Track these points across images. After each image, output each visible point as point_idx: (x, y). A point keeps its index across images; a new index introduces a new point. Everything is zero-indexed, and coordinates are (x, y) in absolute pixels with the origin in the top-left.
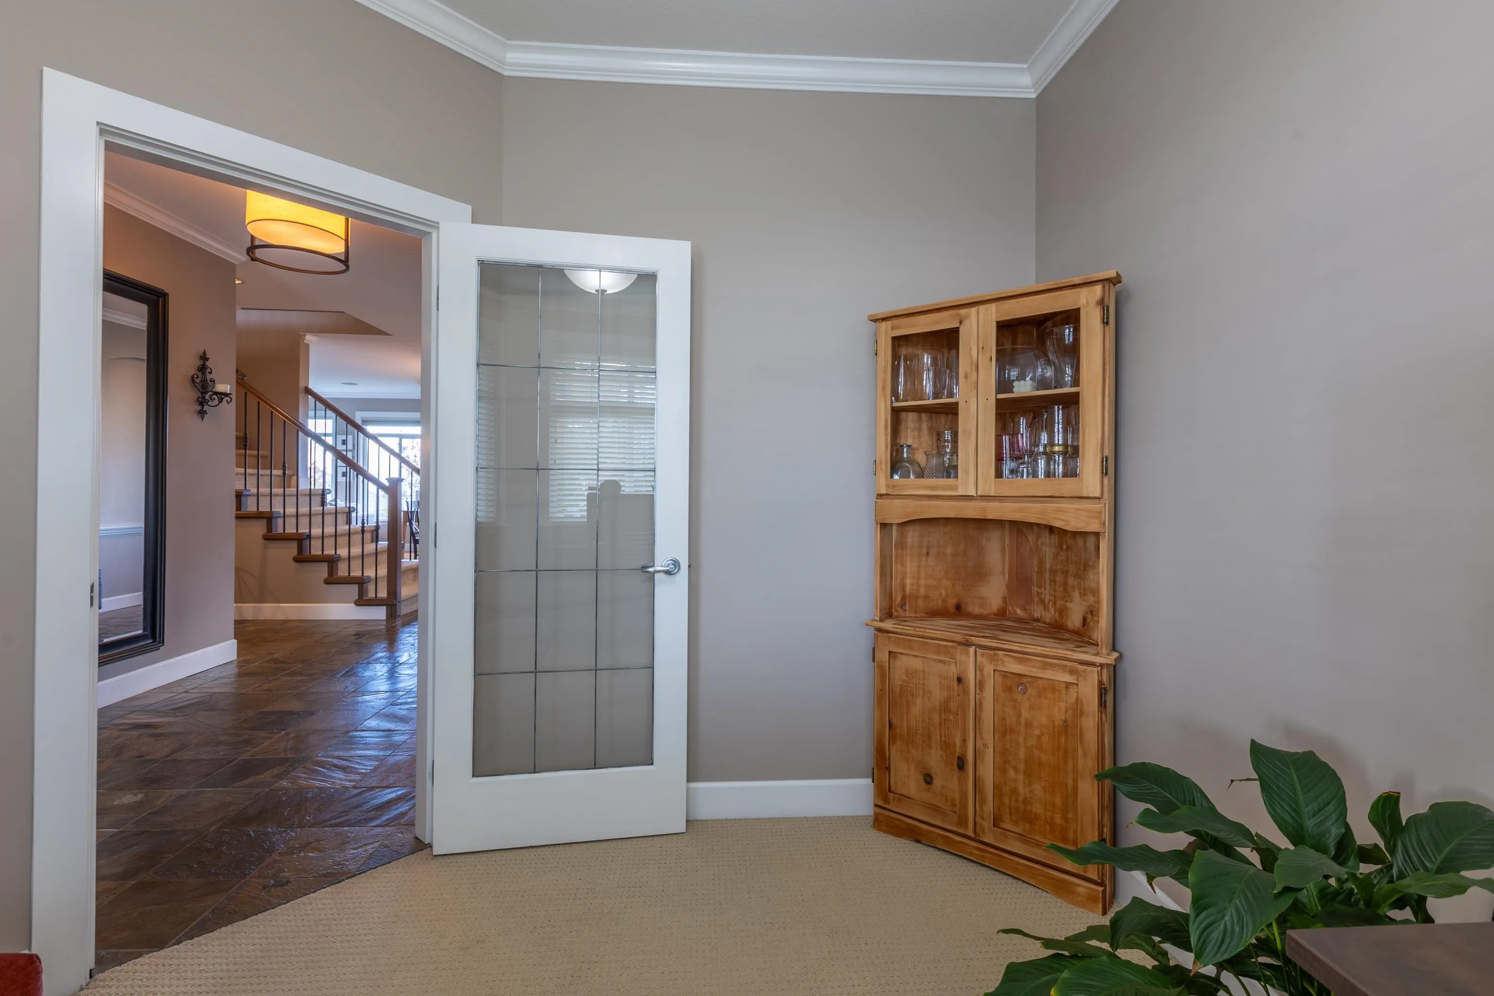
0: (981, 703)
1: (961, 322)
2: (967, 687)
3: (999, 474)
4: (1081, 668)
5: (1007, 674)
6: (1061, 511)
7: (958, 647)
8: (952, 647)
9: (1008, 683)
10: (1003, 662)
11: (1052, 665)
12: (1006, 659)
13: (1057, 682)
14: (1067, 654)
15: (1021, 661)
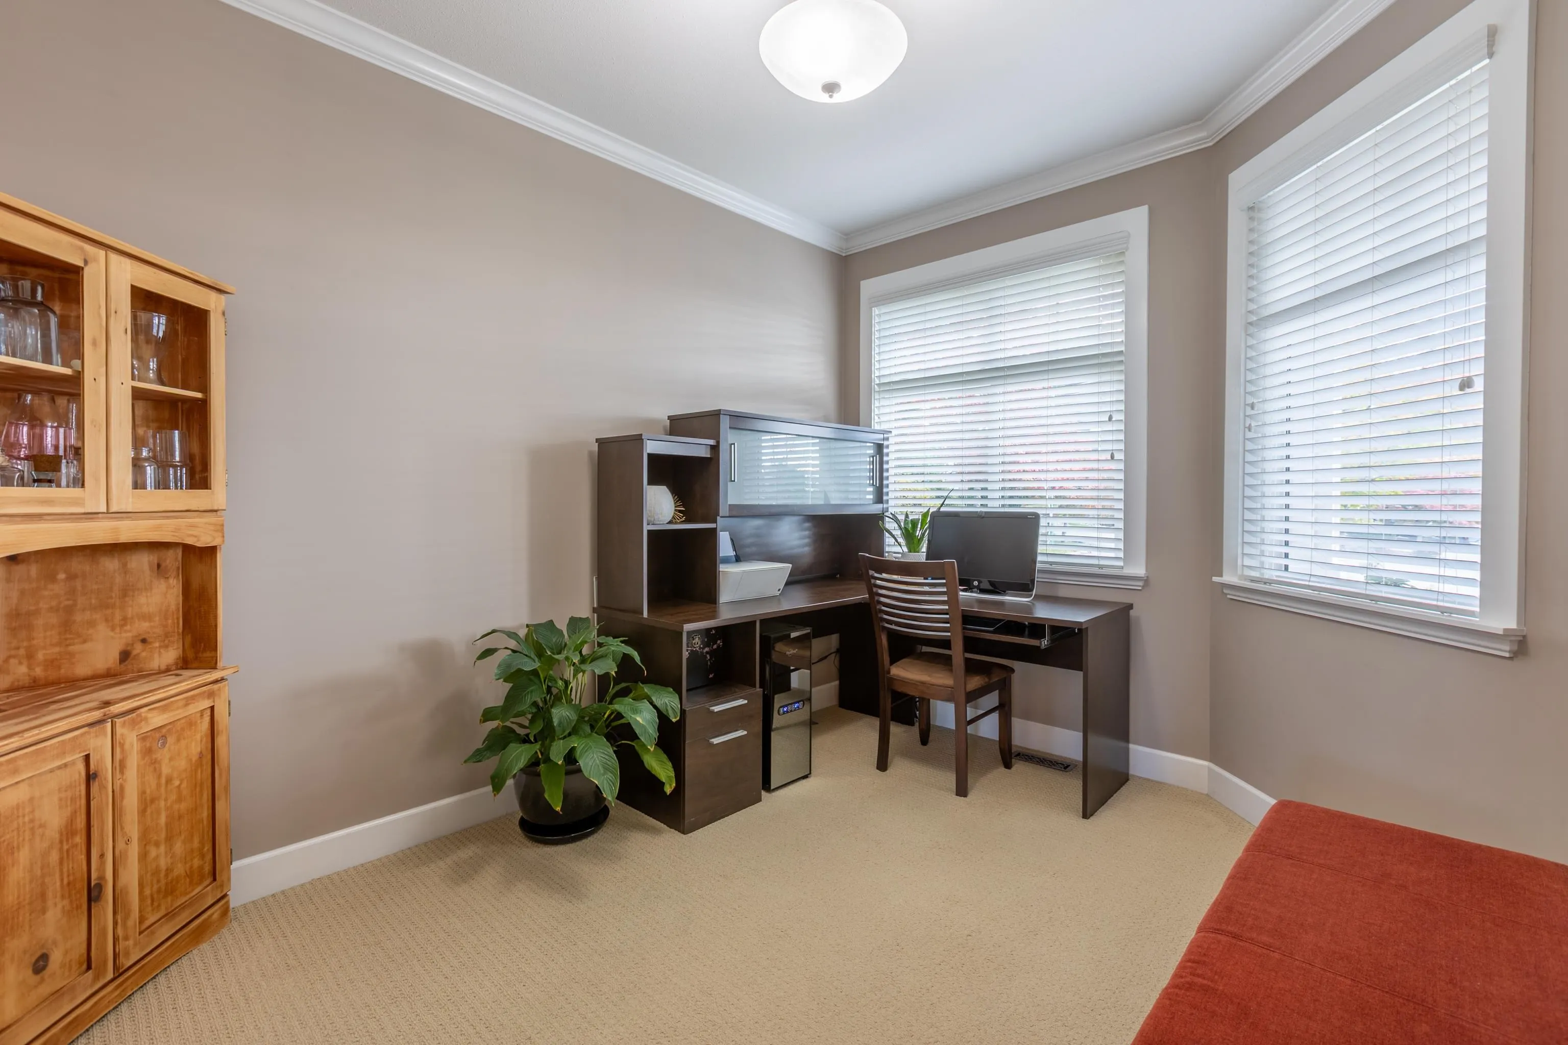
0: (122, 788)
1: (86, 262)
2: (105, 779)
3: (138, 484)
4: (216, 687)
5: (145, 735)
6: (193, 526)
7: (91, 730)
8: (82, 735)
9: (148, 745)
10: (146, 719)
11: (193, 698)
12: (150, 715)
13: (193, 715)
14: (206, 679)
15: (164, 709)
